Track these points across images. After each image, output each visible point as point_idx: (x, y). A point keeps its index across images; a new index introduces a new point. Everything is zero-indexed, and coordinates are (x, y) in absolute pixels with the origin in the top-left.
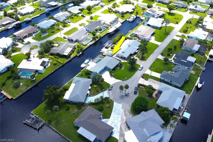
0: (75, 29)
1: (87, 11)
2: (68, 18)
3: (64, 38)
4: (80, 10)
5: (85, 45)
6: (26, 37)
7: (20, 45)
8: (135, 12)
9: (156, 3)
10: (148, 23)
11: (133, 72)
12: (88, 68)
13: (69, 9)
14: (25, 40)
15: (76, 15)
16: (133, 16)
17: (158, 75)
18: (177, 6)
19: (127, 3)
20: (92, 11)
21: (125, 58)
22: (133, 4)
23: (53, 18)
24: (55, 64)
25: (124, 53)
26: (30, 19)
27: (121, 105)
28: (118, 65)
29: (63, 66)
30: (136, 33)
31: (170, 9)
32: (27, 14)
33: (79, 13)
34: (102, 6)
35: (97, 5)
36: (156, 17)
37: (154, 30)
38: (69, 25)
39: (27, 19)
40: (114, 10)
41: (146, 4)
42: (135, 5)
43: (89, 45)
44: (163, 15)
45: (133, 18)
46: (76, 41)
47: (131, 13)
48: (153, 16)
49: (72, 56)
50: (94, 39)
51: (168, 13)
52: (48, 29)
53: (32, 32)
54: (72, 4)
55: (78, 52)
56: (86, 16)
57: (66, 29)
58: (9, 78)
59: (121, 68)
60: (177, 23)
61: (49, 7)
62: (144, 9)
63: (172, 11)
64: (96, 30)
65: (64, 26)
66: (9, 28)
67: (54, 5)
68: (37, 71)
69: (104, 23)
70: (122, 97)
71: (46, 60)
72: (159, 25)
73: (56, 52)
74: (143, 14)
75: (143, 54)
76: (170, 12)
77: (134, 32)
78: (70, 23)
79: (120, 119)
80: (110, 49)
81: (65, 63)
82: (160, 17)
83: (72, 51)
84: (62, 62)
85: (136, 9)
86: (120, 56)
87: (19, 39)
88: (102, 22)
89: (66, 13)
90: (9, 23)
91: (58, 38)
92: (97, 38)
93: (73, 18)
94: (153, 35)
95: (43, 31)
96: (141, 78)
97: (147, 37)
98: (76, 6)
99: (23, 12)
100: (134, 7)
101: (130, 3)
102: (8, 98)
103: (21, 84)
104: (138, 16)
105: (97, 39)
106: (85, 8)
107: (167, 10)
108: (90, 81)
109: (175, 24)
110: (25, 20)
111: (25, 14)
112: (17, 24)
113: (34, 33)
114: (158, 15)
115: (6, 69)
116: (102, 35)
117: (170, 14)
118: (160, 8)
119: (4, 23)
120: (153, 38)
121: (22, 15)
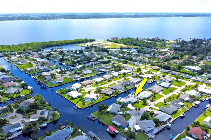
0: (115, 84)
1: (123, 76)
2: (111, 78)
3: (108, 87)
4: (118, 74)
5: (119, 92)
6: (87, 85)
7: (84, 88)
8: (154, 78)
9: (170, 75)
10: (160, 84)
11: (144, 106)
12: (120, 101)
13: (112, 74)
14: (87, 86)
15: (116, 77)
16: (152, 80)
17: (158, 109)
18: (183, 77)
19: (149, 73)
20: (126, 75)
21: (141, 99)
22: (153, 74)
23: (102, 77)
24: (103, 98)
25: (141, 96)
26: (89, 77)
27: (135, 117)
28: (137, 101)
29: (106, 100)
30: (151, 89)
31: (177, 78)
33: (118, 76)
34: (132, 74)
35: (130, 73)
36: (166, 82)
37: (162, 88)
38: (112, 82)
39: (88, 76)
40: (140, 76)
41: (162, 75)
42: (154, 74)
43: (122, 92)
44: (172, 81)
45: (151, 81)
46: (115, 89)
47: (151, 79)
48: (165, 81)
50: (125, 89)
52: (100, 82)
53: (91, 83)
54: (114, 71)
55: (115, 94)
56: (122, 78)
58: (80, 100)
59: (138, 103)
60: (180, 86)
61: (100, 72)
62: (159, 77)
63: (179, 80)
64: (127, 85)
65: (109, 82)
66: (78, 80)
67: (103, 70)
68: (94, 99)
69: (133, 82)
70: (136, 114)
71: (99, 95)
72: (167, 86)
73: (104, 92)
74: (159, 80)
75: (153, 98)
76: (177, 80)
78: (112, 80)
79: (133, 122)
81: (108, 98)
82: (169, 82)
83: (113, 93)
85: (154, 77)
86: (139, 98)
87: (84, 85)
88: (132, 81)
89: (110, 75)
90: (78, 77)
91: (104, 87)
92: (127, 89)
93: (114, 78)
94: (162, 90)
95: (97, 83)
96: (149, 109)
97: (157, 91)
98: (117, 72)
99: (86, 72)
100: (153, 75)
101: (151, 73)
102: (79, 108)
103: (86, 103)
104: (155, 81)
105: (127, 90)
106: (122, 74)
107: (175, 79)
108: (121, 106)
109: (179, 87)
110: (86, 77)
111: (86, 74)
112: (82, 78)
113: (92, 83)
114: (168, 81)
115: (78, 97)
116: (130, 88)
117: (177, 81)
118: (170, 77)
119: (75, 77)
120: (161, 92)
121: (85, 74)
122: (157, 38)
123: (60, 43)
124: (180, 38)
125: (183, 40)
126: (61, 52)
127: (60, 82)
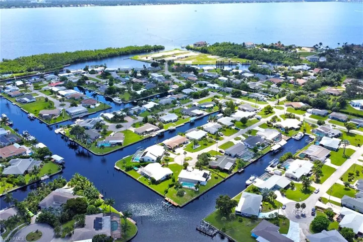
0: (230, 144)
1: (241, 123)
2: (220, 130)
3: (221, 152)
4: (232, 121)
5: (245, 162)
6: (177, 147)
7: (172, 155)
8: (302, 129)
9: (329, 119)
10: (321, 143)
11: (307, 195)
12: (256, 185)
13: (219, 120)
14: (176, 150)
15: (228, 128)
16: (300, 134)
17: (339, 200)
18: (357, 125)
19: (290, 118)
20: (246, 124)
21: (296, 178)
22: (298, 119)
23: (202, 129)
24: (216, 178)
25: (295, 173)
26: (174, 128)
27: (298, 224)
28: (289, 185)
30: (307, 153)
31: (349, 128)
32: (170, 122)
33: (231, 125)
34: (258, 119)
35: (252, 117)
36: (330, 136)
37: (329, 152)
38: (223, 139)
39: (172, 127)
40: (274, 124)
41: (317, 120)
42: (302, 120)
43: (250, 161)
44: (340, 134)
46: (236, 156)
47: (297, 129)
48: (327, 135)
49: (234, 172)
50: (255, 156)
51: (345, 132)
52: (200, 140)
53: (182, 142)
54: (221, 114)
55: (239, 168)
56: (241, 130)
57: (220, 143)
58: (171, 186)
59: (293, 189)
60: (359, 145)
61: (193, 116)
62: (313, 126)
63: (352, 131)
64: (258, 146)
65: (217, 139)
66: (153, 136)
67: (199, 113)
68: (199, 182)
69: (265, 139)
70: (298, 217)
71: (208, 172)
72: (336, 147)
73: (216, 165)
74: (313, 132)
75: (318, 176)
76: (348, 132)
77: (303, 151)
78: (222, 135)
79: (299, 236)
80: (276, 168)
81: (226, 177)
82: (336, 137)
83: (234, 167)
84: (224, 177)
85: (302, 125)
86: (290, 176)
87: (169, 149)
88: (263, 137)
89: (216, 123)
90: (152, 131)
91: (212, 151)
92: (259, 155)
93: (225, 130)
94: (328, 156)
95: (195, 142)
96: (318, 201)
97: (322, 158)
98: (227, 117)
99: (165, 118)
100: (300, 123)
101: (294, 118)
102: (173, 205)
103: (185, 193)
104: (306, 134)
105: (259, 157)
106: (239, 120)
107: (345, 129)
108: (260, 197)
109: (356, 146)
110: (169, 128)
111: (168, 122)
112: (161, 133)
113: (184, 143)
114: (333, 134)
115: (165, 178)
116: (264, 152)
117: (349, 134)
118: (335, 126)
119: (148, 130)
120: (328, 160)
121: (165, 122)
122: (279, 42)
123: (99, 54)
124: (321, 44)
125: (327, 47)
126: (105, 75)
127: (118, 143)
